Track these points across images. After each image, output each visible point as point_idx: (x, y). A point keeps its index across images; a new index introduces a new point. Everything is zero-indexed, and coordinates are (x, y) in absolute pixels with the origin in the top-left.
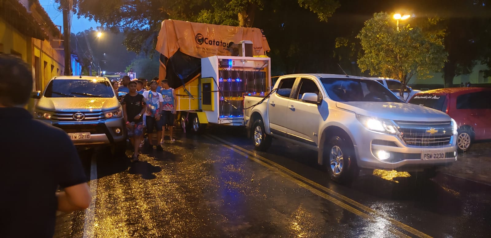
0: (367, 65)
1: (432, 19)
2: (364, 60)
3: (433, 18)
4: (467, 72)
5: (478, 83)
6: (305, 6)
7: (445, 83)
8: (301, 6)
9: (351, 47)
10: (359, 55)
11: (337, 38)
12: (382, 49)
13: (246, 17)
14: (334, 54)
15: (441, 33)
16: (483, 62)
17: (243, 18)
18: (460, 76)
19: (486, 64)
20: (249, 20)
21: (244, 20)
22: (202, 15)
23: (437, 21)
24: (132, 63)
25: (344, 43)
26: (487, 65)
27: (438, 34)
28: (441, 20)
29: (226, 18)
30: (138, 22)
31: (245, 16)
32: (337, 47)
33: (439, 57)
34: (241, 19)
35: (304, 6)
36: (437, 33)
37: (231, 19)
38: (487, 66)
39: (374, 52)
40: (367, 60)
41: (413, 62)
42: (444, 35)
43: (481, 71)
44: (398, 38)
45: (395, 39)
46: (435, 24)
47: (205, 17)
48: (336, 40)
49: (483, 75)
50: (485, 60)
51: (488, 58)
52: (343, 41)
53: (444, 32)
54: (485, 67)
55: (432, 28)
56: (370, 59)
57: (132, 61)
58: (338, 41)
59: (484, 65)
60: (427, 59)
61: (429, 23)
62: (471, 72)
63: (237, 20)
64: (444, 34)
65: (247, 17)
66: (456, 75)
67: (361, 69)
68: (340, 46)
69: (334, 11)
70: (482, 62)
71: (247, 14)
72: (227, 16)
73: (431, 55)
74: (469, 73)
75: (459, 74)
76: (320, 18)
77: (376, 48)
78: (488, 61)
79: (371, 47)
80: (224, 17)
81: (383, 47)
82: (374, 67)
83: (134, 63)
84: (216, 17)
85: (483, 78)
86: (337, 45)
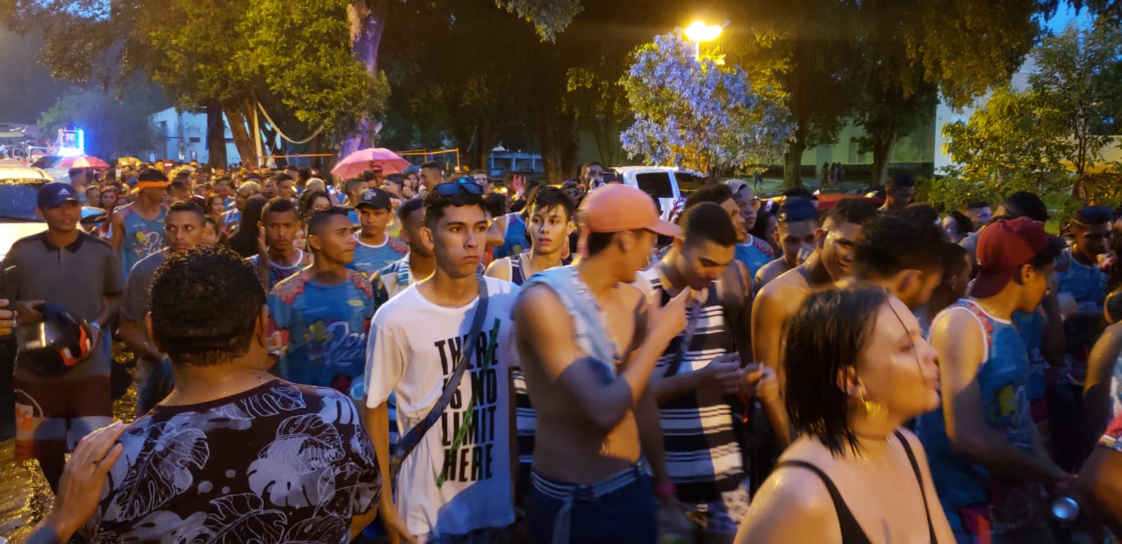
0: (640, 144)
1: (763, 36)
2: (634, 134)
3: (765, 37)
4: (827, 140)
5: (847, 163)
6: (507, 6)
7: (787, 164)
8: (499, 7)
9: (600, 90)
10: (616, 107)
11: (570, 70)
12: (670, 110)
13: (367, 15)
14: (564, 105)
15: (781, 66)
16: (858, 122)
17: (359, 15)
18: (815, 149)
19: (863, 126)
20: (373, 22)
21: (361, 20)
22: (257, 5)
23: (772, 40)
24: (58, 104)
25: (585, 81)
26: (865, 128)
27: (774, 67)
28: (782, 38)
29: (318, 15)
30: (79, 6)
31: (363, 13)
32: (569, 89)
33: (779, 132)
34: (353, 17)
35: (504, 5)
36: (773, 64)
37: (331, 18)
38: (866, 130)
39: (653, 115)
40: (640, 134)
41: (729, 139)
42: (785, 70)
43: (853, 140)
44: (701, 91)
45: (695, 93)
46: (770, 46)
47: (267, 12)
48: (567, 74)
49: (858, 148)
50: (862, 118)
51: (867, 115)
52: (582, 78)
53: (786, 63)
54: (861, 132)
55: (763, 55)
56: (645, 131)
57: (59, 99)
58: (572, 77)
59: (859, 127)
60: (757, 136)
61: (758, 45)
62: (836, 142)
63: (345, 22)
64: (786, 67)
65: (369, 15)
66: (807, 148)
67: (628, 152)
68: (578, 87)
69: (570, 21)
70: (855, 122)
71: (369, 8)
72: (319, 10)
73: (765, 129)
74: (830, 142)
75: (812, 146)
76: (541, 35)
77: (658, 109)
78: (867, 119)
79: (647, 105)
80: (314, 11)
81: (671, 108)
82: (653, 149)
83: (64, 102)
84: (293, 11)
85: (857, 155)
86: (571, 86)
